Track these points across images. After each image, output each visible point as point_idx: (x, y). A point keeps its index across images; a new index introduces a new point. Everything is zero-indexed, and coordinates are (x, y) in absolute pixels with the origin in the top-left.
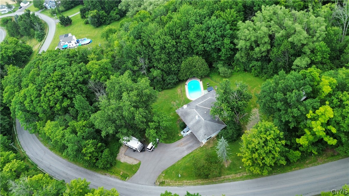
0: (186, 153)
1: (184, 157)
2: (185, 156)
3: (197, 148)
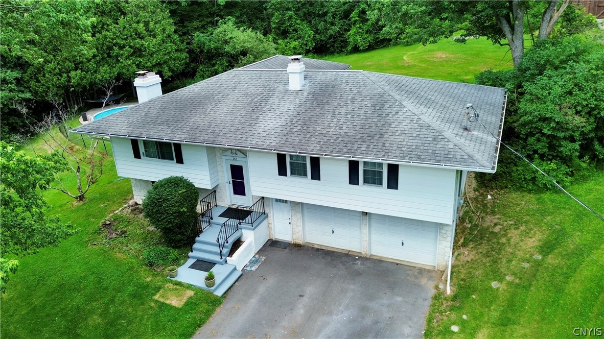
3: (430, 321)
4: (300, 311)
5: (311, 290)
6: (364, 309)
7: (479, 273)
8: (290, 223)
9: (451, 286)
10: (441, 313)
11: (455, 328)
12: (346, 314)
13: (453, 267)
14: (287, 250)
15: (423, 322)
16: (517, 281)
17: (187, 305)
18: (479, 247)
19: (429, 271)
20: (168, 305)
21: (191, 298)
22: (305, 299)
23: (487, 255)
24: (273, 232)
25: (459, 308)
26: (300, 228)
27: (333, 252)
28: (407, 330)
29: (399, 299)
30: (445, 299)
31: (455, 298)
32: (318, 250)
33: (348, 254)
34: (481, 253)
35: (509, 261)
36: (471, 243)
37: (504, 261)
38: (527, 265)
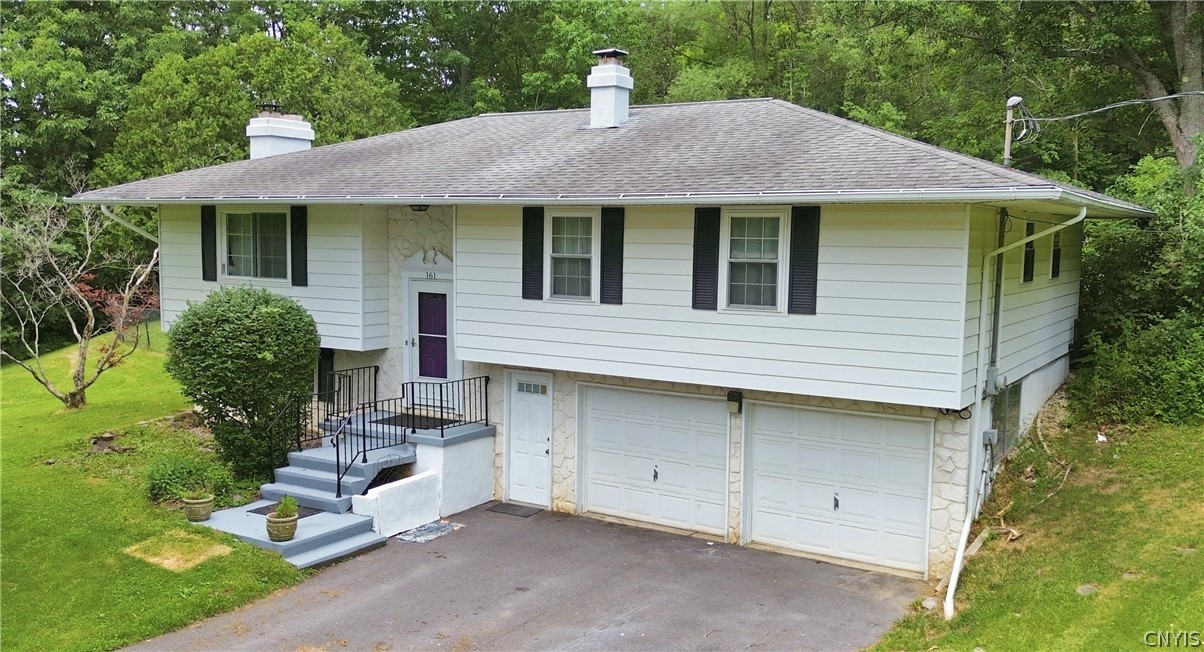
4: (507, 611)
5: (550, 583)
6: (686, 625)
8: (547, 452)
9: (955, 597)
12: (631, 628)
14: (529, 521)
16: (1154, 580)
17: (199, 570)
18: (1056, 523)
20: (148, 565)
21: (220, 558)
22: (529, 596)
23: (1076, 537)
24: (503, 481)
26: (572, 464)
29: (798, 617)
30: (934, 627)
31: (962, 622)
32: (611, 524)
33: (689, 537)
34: (1058, 534)
35: (1138, 545)
36: (1032, 516)
37: (1123, 546)
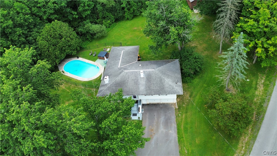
0: (173, 134)
1: (177, 140)
2: (178, 137)
3: (176, 115)
4: (156, 119)
5: (155, 114)
6: (165, 115)
7: (181, 103)
8: (146, 101)
9: (177, 106)
10: (177, 112)
11: (180, 115)
12: (163, 117)
13: (177, 103)
14: (147, 106)
15: (175, 115)
16: (187, 104)
19: (173, 104)
22: (155, 116)
24: (142, 103)
25: (180, 111)
26: (148, 101)
27: (155, 104)
28: (173, 117)
29: (170, 111)
30: (177, 109)
31: (178, 109)
32: (152, 104)
34: (181, 99)
35: (185, 100)
36: (179, 97)
37: (184, 100)
38: (188, 100)
